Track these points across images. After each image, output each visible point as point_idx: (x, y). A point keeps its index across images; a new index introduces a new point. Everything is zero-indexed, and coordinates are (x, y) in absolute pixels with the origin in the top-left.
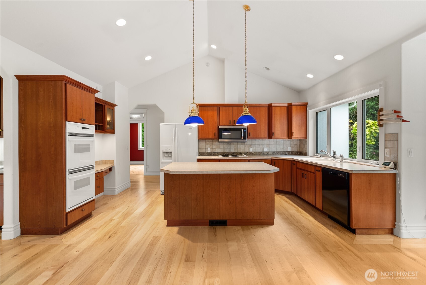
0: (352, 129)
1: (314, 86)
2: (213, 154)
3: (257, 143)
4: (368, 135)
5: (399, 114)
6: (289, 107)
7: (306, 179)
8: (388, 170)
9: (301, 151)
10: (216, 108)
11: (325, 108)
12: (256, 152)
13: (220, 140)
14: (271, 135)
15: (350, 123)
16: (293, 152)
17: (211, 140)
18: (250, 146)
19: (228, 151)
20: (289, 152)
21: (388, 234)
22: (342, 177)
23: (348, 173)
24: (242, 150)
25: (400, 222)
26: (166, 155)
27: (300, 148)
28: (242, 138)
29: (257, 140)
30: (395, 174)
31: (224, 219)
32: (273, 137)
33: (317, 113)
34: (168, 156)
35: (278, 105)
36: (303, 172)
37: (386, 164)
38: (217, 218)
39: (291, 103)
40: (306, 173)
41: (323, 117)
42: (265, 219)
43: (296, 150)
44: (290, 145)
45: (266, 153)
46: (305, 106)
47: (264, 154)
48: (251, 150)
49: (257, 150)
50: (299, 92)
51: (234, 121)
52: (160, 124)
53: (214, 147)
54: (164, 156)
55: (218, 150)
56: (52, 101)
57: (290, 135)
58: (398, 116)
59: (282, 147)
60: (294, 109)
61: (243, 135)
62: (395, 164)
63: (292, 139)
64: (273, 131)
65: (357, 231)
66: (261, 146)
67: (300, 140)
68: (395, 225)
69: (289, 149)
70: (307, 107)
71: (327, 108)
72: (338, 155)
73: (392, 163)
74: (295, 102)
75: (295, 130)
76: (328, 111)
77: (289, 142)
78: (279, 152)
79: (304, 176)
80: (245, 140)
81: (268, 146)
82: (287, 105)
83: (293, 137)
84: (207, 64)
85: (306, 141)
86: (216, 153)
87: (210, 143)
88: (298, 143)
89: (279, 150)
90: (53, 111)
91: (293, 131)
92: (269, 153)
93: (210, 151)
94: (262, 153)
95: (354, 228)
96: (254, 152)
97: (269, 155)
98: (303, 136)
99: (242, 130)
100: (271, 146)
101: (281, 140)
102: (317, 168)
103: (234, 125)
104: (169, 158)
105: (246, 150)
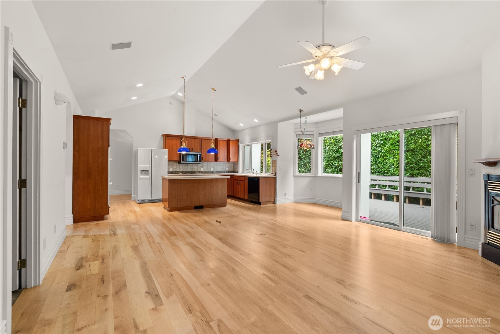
0: (262, 157)
1: (243, 130)
2: (174, 172)
3: (206, 164)
4: (270, 161)
5: (276, 152)
6: (228, 141)
7: (239, 185)
8: (273, 176)
9: (234, 170)
10: (179, 138)
11: (248, 144)
12: (206, 171)
13: (182, 162)
14: (216, 159)
15: (261, 153)
16: (229, 171)
17: (173, 162)
18: (202, 167)
19: (186, 170)
20: (227, 171)
21: (273, 203)
22: (256, 180)
23: (259, 178)
24: (196, 170)
25: (276, 198)
26: (143, 173)
27: (233, 168)
28: (198, 161)
29: (206, 162)
30: (275, 177)
31: (202, 205)
32: (218, 161)
33: (244, 146)
34: (145, 173)
35: (221, 139)
36: (238, 181)
37: (272, 173)
38: (198, 205)
39: (230, 139)
40: (239, 181)
41: (247, 149)
42: (222, 204)
43: (231, 170)
44: (227, 166)
45: (212, 172)
46: (237, 141)
47: (211, 173)
48: (202, 170)
49: (206, 170)
50: (233, 131)
51: (192, 148)
52: (139, 148)
53: (175, 167)
54: (142, 173)
55: (178, 170)
56: (100, 134)
57: (228, 160)
58: (276, 153)
59: (222, 167)
60: (231, 143)
61: (198, 159)
62: (275, 173)
63: (229, 162)
64: (218, 157)
65: (262, 203)
66: (209, 167)
67: (234, 163)
68: (275, 199)
69: (227, 169)
70: (238, 142)
71: (249, 144)
72: (255, 171)
73: (274, 173)
74: (232, 138)
75: (231, 156)
76: (250, 145)
77: (227, 164)
78: (220, 171)
79: (238, 183)
80: (199, 163)
81: (213, 167)
82: (227, 140)
83: (230, 161)
84: (171, 103)
85: (238, 164)
86: (177, 172)
87: (172, 164)
88: (232, 165)
89: (220, 170)
90: (101, 140)
91: (230, 157)
92: (214, 172)
93: (172, 171)
94: (210, 172)
95: (260, 202)
96: (204, 171)
97: (214, 173)
98: (236, 161)
99: (198, 155)
100: (215, 167)
101: (222, 163)
102: (245, 178)
103: (192, 151)
104: (145, 175)
105: (199, 170)
